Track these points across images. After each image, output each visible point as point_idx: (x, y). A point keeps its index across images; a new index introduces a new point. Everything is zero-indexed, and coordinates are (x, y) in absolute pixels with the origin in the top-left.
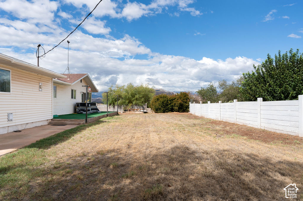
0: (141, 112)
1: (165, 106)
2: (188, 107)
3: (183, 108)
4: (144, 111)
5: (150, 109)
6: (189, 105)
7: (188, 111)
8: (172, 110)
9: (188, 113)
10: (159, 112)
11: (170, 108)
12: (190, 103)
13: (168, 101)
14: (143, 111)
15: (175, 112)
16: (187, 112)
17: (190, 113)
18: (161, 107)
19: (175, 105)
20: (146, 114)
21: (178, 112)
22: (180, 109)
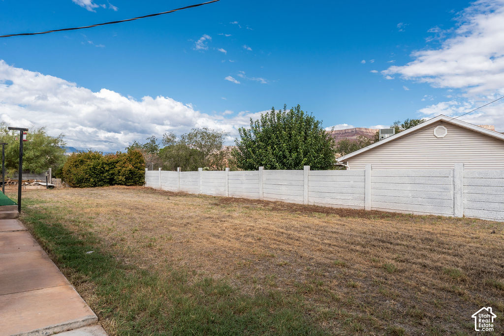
0: (39, 187)
1: (97, 175)
2: (142, 176)
3: (135, 179)
4: (49, 184)
5: (58, 180)
6: (144, 173)
7: (143, 183)
8: (111, 182)
9: (143, 187)
10: (84, 187)
11: (108, 179)
12: (146, 169)
13: (103, 164)
14: (45, 184)
15: (116, 186)
16: (140, 185)
17: (146, 186)
18: (90, 176)
19: (119, 172)
20: (52, 191)
21: (122, 185)
22: (129, 179)
